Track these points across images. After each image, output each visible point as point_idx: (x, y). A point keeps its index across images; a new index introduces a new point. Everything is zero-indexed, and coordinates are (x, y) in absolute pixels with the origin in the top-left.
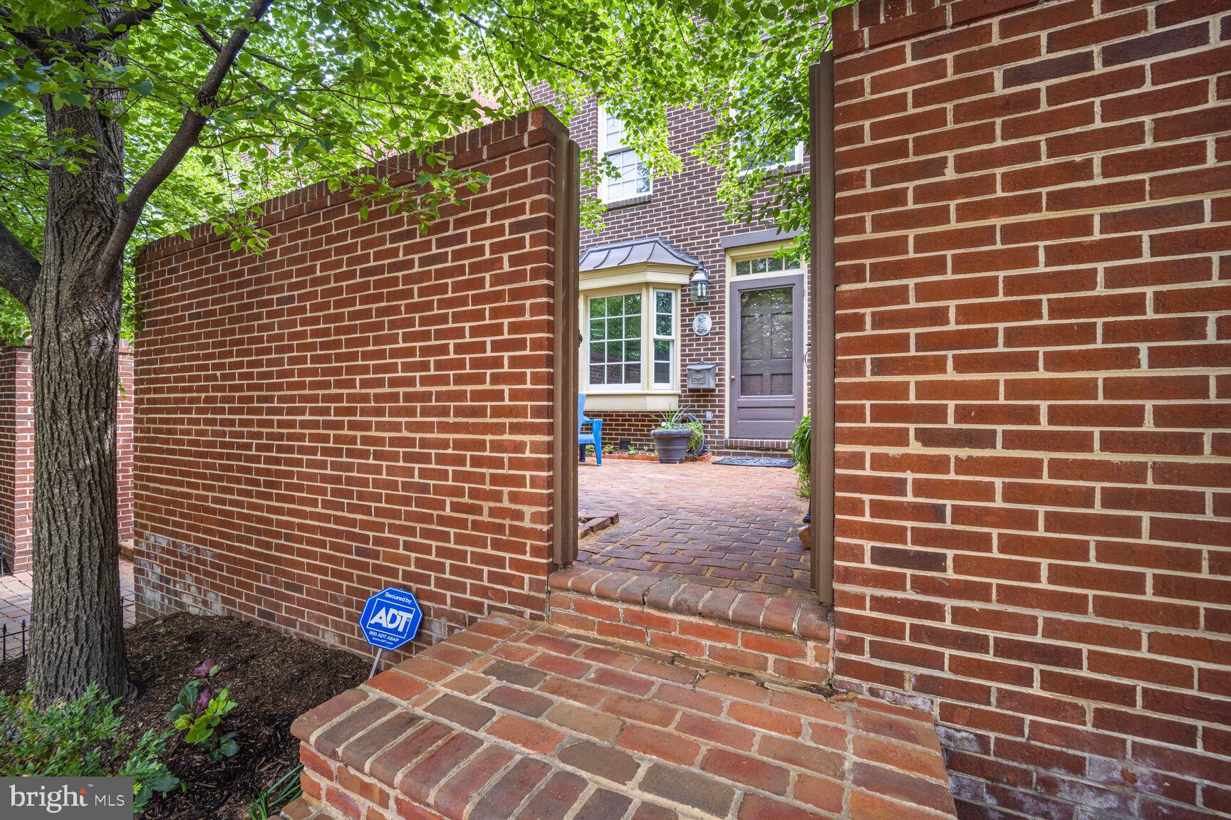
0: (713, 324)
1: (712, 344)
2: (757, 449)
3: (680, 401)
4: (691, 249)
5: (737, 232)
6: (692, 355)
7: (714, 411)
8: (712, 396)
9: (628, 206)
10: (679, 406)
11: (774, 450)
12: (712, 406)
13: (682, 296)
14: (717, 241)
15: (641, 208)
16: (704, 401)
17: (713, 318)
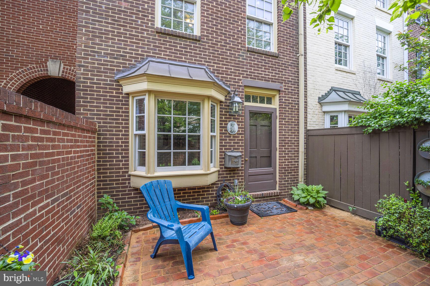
0: (239, 128)
1: (238, 140)
2: (260, 198)
3: (219, 174)
4: (225, 81)
5: (251, 78)
6: (226, 146)
7: (238, 179)
8: (238, 170)
9: (183, 37)
10: (219, 178)
11: (267, 197)
12: (237, 176)
13: (220, 108)
14: (240, 80)
15: (193, 43)
16: (234, 174)
17: (238, 125)
